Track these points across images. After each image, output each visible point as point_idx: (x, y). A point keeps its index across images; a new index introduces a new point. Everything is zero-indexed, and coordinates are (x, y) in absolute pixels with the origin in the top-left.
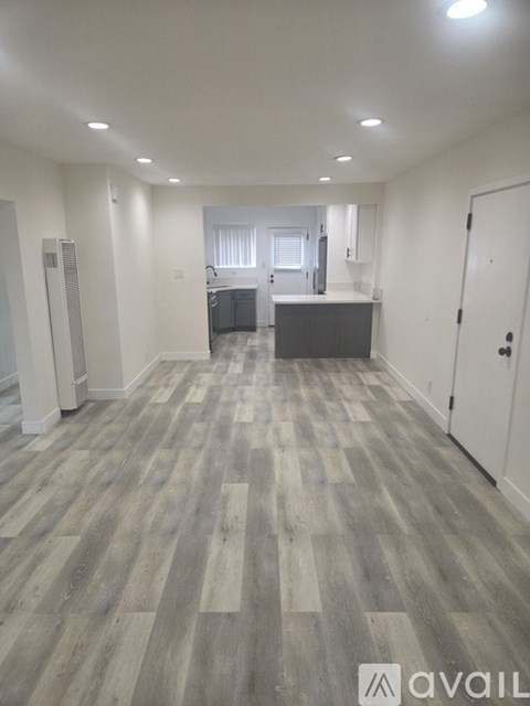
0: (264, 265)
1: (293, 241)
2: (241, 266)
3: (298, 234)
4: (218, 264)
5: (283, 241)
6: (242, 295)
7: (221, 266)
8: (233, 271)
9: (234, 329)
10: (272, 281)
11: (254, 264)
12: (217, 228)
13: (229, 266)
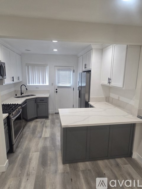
0: (53, 84)
1: (67, 73)
2: (41, 84)
3: (69, 70)
4: (29, 83)
5: (62, 73)
6: (41, 100)
7: (31, 85)
8: (37, 87)
9: (37, 118)
10: (57, 92)
11: (47, 84)
12: (28, 65)
13: (35, 85)
